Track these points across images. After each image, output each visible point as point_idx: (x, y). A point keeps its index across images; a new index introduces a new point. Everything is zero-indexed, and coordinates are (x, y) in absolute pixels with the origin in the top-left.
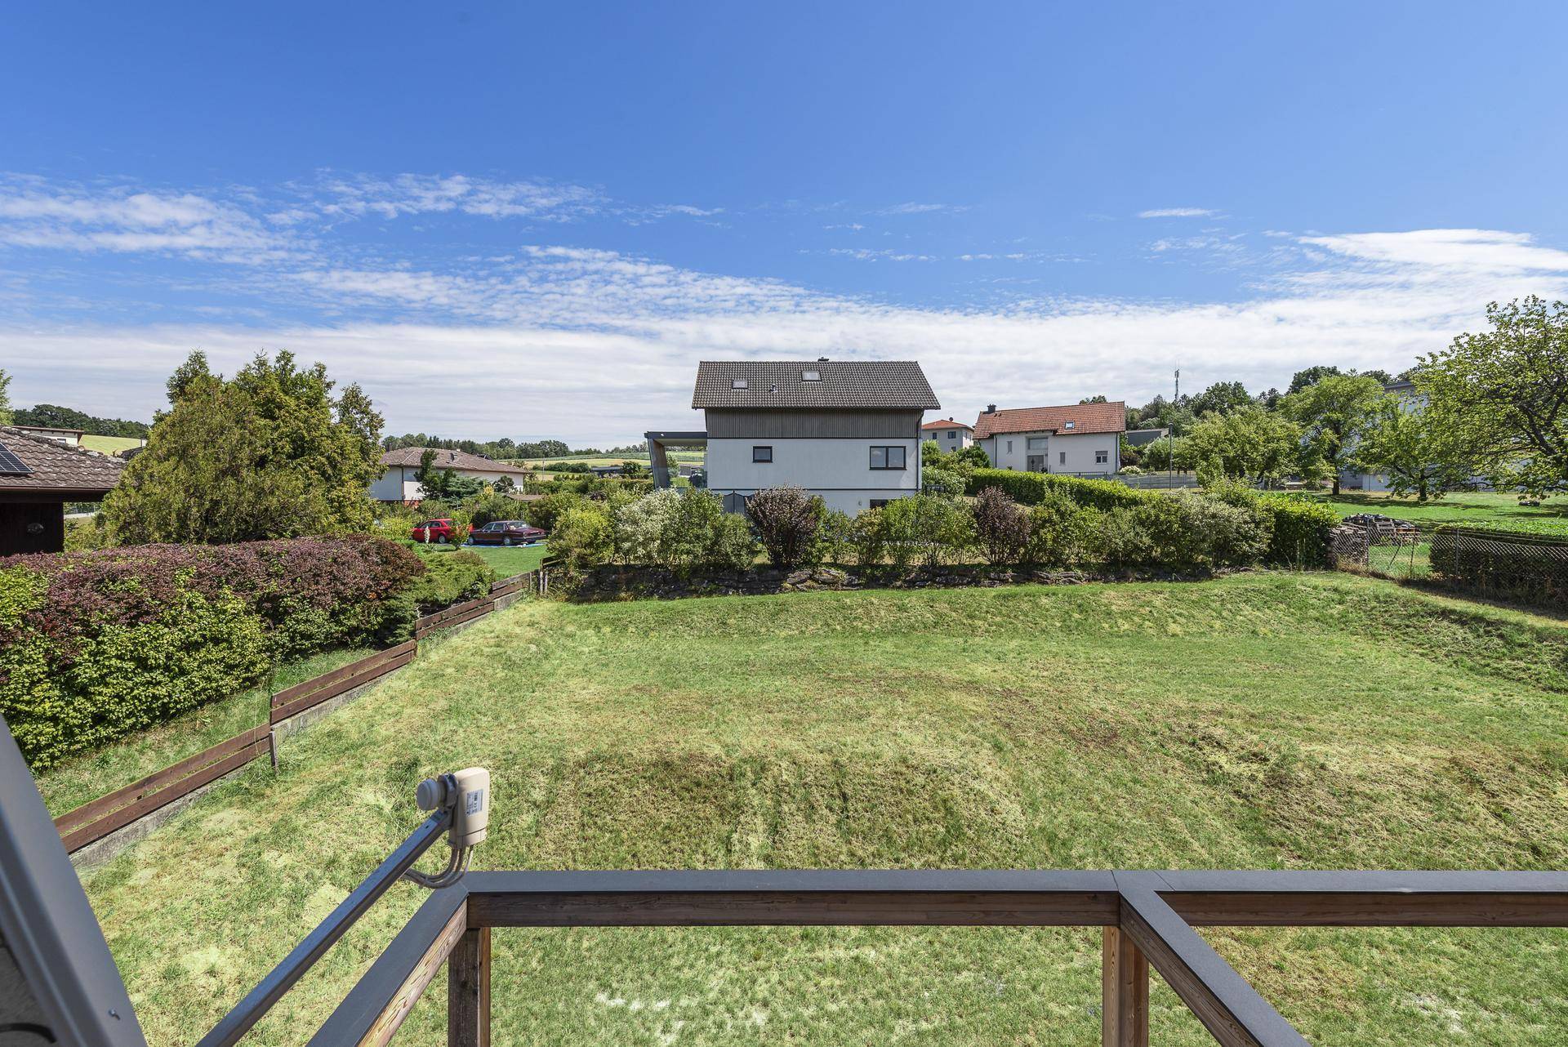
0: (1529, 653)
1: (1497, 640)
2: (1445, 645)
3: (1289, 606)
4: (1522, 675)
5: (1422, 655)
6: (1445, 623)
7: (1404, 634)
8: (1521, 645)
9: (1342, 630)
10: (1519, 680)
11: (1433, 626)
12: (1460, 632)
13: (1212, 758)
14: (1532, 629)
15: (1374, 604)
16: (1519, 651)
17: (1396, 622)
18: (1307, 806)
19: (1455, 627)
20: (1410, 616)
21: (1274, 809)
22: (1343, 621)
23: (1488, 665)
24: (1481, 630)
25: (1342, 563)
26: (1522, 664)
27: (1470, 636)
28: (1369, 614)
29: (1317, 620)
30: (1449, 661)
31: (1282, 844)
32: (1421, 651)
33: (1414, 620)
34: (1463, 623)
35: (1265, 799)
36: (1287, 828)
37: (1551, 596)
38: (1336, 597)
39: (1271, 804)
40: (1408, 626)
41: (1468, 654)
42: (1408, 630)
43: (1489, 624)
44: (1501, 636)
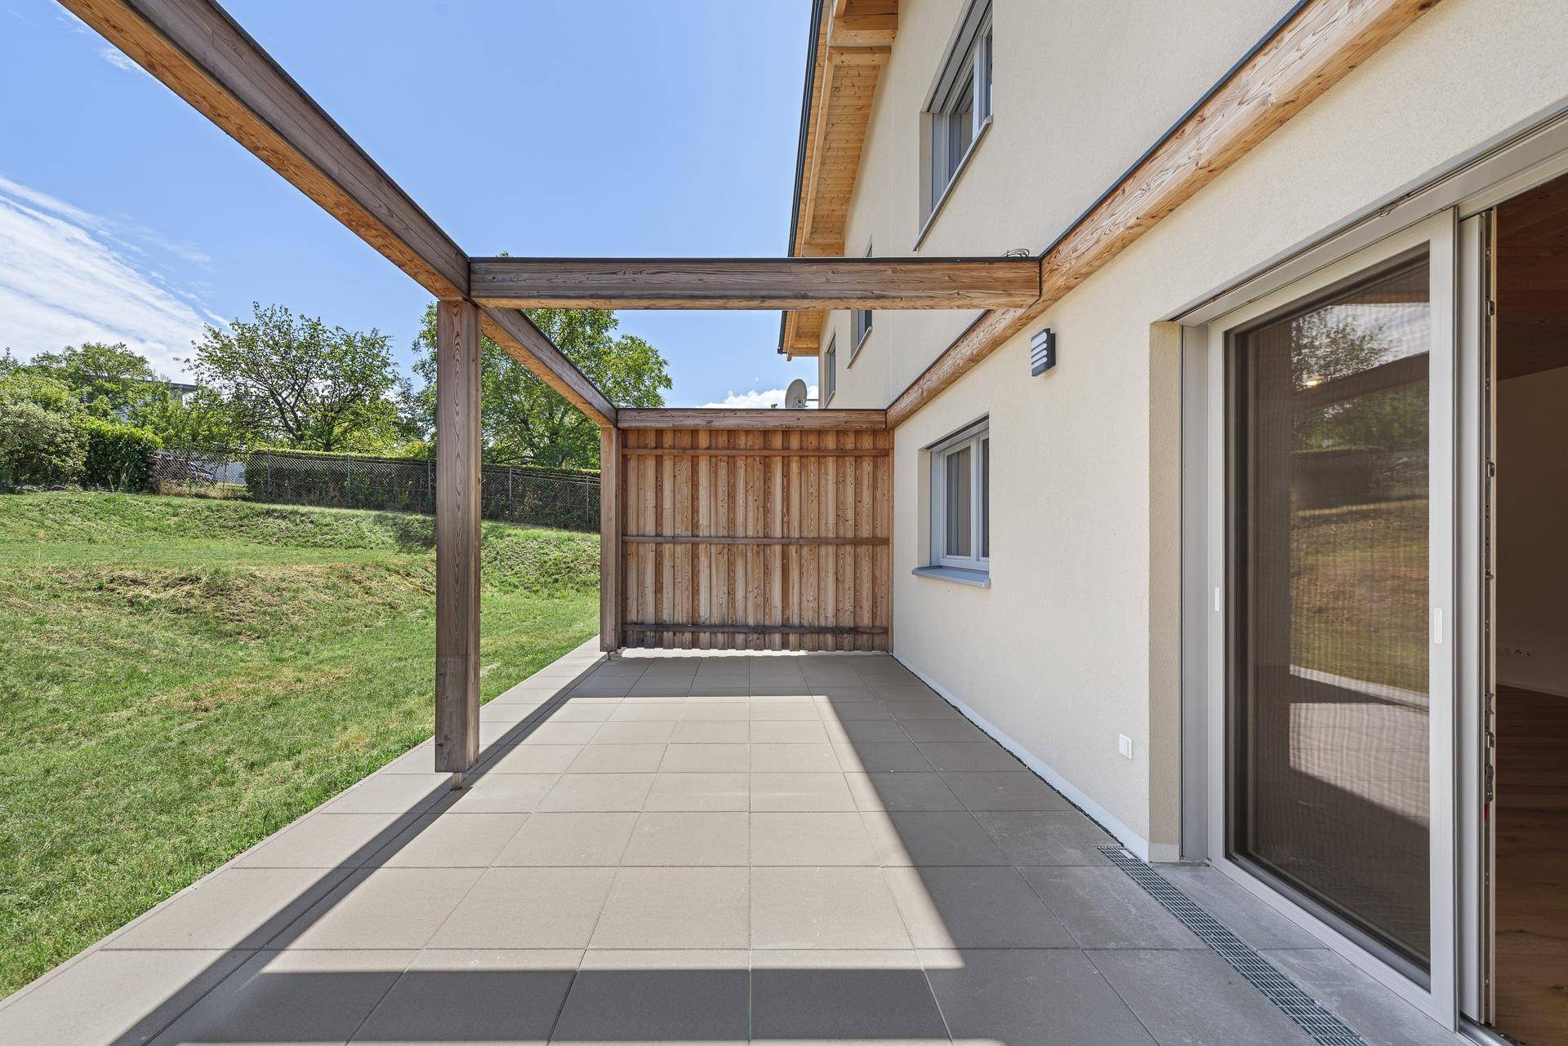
0: (332, 530)
1: (310, 525)
2: (274, 534)
3: (123, 517)
4: (331, 543)
5: (259, 543)
6: (271, 519)
7: (239, 532)
8: (326, 525)
9: (182, 536)
10: (330, 546)
11: (262, 523)
12: (283, 524)
13: (130, 594)
14: (330, 515)
15: (207, 513)
16: (325, 529)
17: (231, 524)
18: (250, 602)
19: (279, 521)
20: (241, 519)
21: (222, 611)
22: (182, 529)
23: (308, 541)
24: (298, 520)
25: (164, 486)
26: (329, 537)
27: (291, 525)
28: (205, 521)
29: (156, 530)
30: (280, 545)
31: (239, 634)
32: (257, 541)
33: (246, 521)
34: (284, 518)
35: (209, 606)
36: (240, 621)
37: (333, 498)
38: (170, 510)
39: (218, 608)
40: (242, 526)
41: (293, 537)
42: (242, 528)
43: (302, 515)
44: (312, 522)
